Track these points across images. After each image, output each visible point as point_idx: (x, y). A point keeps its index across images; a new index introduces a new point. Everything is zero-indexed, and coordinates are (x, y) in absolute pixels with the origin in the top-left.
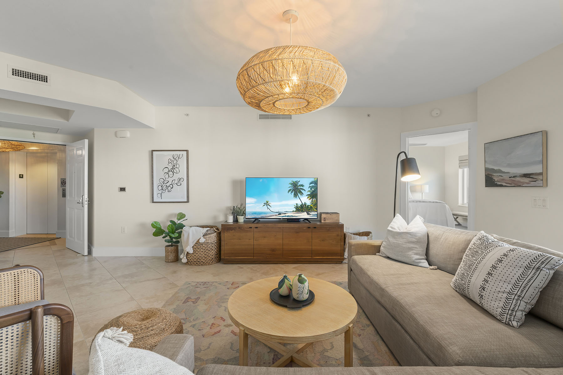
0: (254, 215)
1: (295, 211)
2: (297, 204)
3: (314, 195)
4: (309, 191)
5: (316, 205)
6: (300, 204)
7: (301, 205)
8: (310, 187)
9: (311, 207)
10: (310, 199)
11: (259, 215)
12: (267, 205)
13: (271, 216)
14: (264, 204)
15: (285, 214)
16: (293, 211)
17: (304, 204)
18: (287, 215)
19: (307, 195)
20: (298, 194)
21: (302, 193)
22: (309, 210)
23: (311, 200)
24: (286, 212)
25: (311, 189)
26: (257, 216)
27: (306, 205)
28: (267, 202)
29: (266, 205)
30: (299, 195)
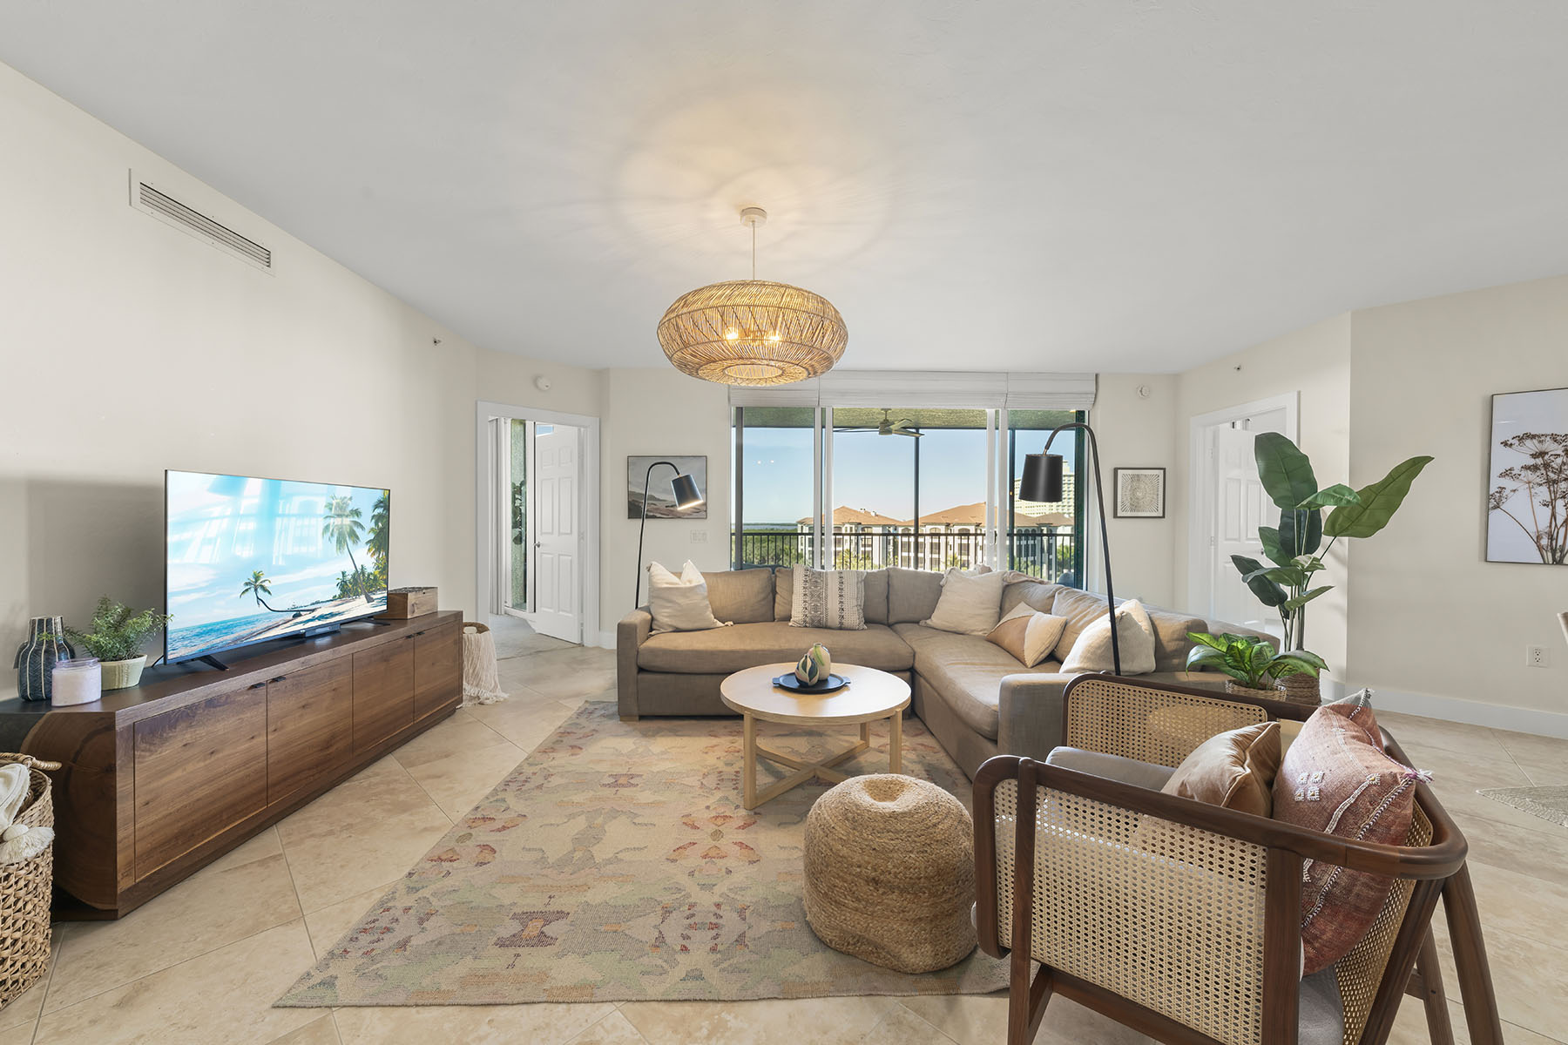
0: (208, 638)
1: (340, 598)
2: (343, 573)
3: (381, 541)
4: (372, 529)
5: (384, 569)
6: (352, 573)
7: (353, 576)
8: (373, 516)
9: (375, 579)
10: (374, 554)
11: (227, 634)
12: (256, 590)
13: (269, 629)
14: (247, 584)
15: (313, 610)
16: (334, 599)
17: (360, 571)
18: (317, 614)
19: (367, 543)
20: (347, 539)
21: (357, 537)
22: (371, 586)
23: (375, 557)
24: (317, 603)
25: (376, 523)
26: (218, 640)
27: (363, 573)
28: (257, 578)
29: (253, 589)
30: (350, 542)
